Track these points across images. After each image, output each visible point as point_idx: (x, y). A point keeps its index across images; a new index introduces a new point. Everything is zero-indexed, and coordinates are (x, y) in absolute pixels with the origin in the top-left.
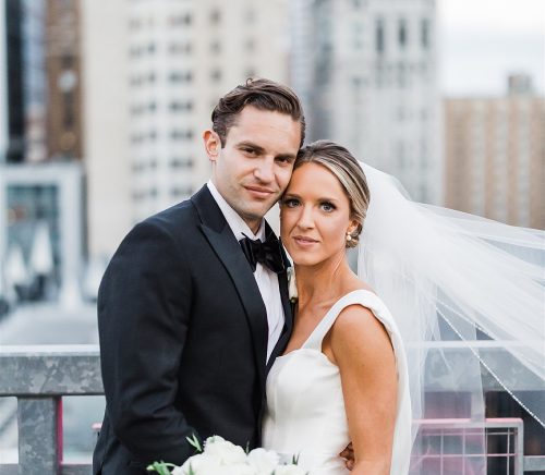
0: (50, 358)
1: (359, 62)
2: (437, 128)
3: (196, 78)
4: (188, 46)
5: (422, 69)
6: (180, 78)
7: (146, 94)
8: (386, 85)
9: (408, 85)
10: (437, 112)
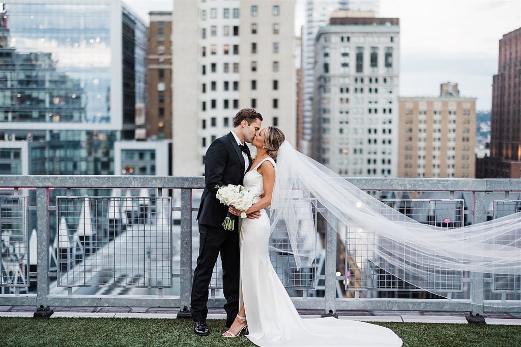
0: (190, 178)
1: (344, 76)
2: (395, 116)
3: (241, 86)
4: (236, 66)
5: (385, 80)
6: (231, 86)
7: (209, 96)
8: (362, 90)
9: (376, 90)
10: (395, 107)
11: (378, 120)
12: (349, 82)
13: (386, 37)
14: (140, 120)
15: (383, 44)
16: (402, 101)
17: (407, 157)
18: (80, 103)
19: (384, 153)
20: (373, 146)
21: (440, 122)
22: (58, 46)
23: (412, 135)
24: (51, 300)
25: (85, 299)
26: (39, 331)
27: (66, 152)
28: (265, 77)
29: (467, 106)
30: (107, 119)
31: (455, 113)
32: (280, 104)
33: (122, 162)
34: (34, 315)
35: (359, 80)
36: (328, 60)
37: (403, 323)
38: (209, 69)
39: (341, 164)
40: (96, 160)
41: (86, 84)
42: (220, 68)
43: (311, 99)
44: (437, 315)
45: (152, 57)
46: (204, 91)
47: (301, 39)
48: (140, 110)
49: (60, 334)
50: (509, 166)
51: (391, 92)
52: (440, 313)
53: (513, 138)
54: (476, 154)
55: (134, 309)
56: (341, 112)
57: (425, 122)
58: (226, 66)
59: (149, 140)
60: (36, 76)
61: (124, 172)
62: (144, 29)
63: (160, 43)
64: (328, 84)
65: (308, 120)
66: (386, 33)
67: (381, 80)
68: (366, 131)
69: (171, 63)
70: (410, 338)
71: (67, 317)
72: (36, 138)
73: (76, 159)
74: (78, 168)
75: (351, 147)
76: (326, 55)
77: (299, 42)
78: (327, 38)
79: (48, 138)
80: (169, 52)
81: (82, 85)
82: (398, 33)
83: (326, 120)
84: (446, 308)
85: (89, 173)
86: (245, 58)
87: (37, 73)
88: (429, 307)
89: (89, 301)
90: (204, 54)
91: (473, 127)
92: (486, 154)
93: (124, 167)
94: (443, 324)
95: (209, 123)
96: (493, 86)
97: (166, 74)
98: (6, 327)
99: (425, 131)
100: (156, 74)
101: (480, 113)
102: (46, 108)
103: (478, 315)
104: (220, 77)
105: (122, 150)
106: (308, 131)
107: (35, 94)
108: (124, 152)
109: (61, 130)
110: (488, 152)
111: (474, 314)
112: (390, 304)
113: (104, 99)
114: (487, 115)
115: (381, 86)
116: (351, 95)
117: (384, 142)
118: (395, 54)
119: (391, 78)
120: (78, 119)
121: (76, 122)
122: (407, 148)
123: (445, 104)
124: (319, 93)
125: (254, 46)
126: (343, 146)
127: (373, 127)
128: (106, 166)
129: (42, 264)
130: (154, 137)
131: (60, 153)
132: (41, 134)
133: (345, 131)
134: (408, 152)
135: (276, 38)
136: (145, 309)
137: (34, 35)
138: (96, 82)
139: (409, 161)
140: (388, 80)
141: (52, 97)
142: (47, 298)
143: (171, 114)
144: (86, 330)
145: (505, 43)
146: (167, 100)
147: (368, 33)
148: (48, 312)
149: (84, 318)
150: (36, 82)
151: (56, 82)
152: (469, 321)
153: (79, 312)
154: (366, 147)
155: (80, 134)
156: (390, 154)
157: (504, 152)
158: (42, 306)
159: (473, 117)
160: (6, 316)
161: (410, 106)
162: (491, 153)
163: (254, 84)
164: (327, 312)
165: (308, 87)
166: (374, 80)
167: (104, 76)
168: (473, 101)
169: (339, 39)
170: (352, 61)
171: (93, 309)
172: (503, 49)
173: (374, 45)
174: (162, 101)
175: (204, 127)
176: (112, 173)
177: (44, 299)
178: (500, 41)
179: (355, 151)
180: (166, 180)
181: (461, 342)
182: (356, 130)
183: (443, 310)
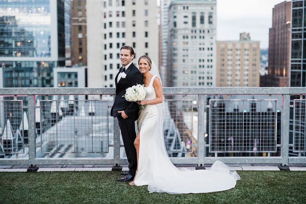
1: (185, 29)
2: (214, 52)
3: (126, 35)
4: (124, 24)
5: (209, 31)
6: (121, 35)
7: (108, 41)
8: (195, 37)
9: (204, 37)
10: (214, 47)
11: (205, 54)
12: (188, 33)
13: (209, 7)
14: (68, 55)
15: (207, 11)
16: (218, 43)
17: (221, 75)
18: (33, 45)
19: (208, 73)
20: (202, 69)
21: (240, 55)
22: (20, 12)
23: (224, 62)
24: (37, 161)
25: (57, 160)
26: (32, 180)
27: (25, 74)
28: (140, 30)
29: (255, 46)
30: (49, 55)
31: (248, 50)
32: (149, 45)
33: (58, 79)
34: (27, 170)
35: (194, 31)
36: (176, 20)
37: (243, 171)
38: (108, 25)
39: (184, 79)
40: (43, 79)
41: (36, 34)
42: (114, 24)
43: (166, 42)
44: (261, 166)
45: (74, 18)
46: (105, 38)
47: (160, 8)
48: (68, 49)
49: (45, 181)
50: (278, 80)
51: (212, 38)
52: (262, 165)
53: (281, 64)
54: (260, 73)
55: (86, 166)
56: (184, 50)
57: (232, 55)
58: (118, 23)
59: (74, 67)
60: (7, 30)
61: (59, 85)
62: (70, 2)
63: (79, 10)
64: (176, 34)
65: (165, 54)
66: (209, 4)
67: (206, 31)
68: (198, 61)
69: (86, 22)
70: (249, 179)
71: (47, 171)
72: (7, 66)
73: (31, 78)
74: (33, 83)
75: (190, 69)
76: (175, 17)
77: (159, 10)
78: (175, 8)
79: (14, 66)
80: (84, 15)
81: (34, 35)
82: (216, 4)
83: (175, 55)
84: (267, 162)
85: (39, 86)
86: (128, 19)
87: (7, 28)
88: (257, 161)
89: (60, 161)
90: (105, 17)
91: (258, 58)
92: (265, 73)
93: (59, 82)
94: (266, 171)
95: (108, 57)
96: (269, 34)
97: (83, 28)
98: (11, 177)
99: (231, 60)
100: (77, 28)
101: (262, 50)
102: (12, 48)
103: (285, 165)
104: (114, 30)
105: (58, 73)
106: (165, 61)
107: (6, 40)
108: (59, 74)
109: (21, 61)
110: (267, 72)
111: (283, 165)
112: (235, 160)
113: (47, 43)
114: (266, 51)
115: (206, 35)
116: (189, 40)
117: (208, 67)
118: (214, 16)
119: (212, 30)
120: (32, 55)
121: (30, 56)
122: (221, 70)
123: (243, 45)
124: (171, 39)
125: (134, 12)
126: (185, 69)
127: (202, 58)
128: (48, 82)
129: (32, 140)
130: (77, 65)
131: (21, 75)
132: (10, 63)
133: (186, 60)
134: (222, 73)
135: (147, 8)
136: (92, 166)
137: (5, 5)
138: (42, 33)
139: (222, 78)
140: (210, 31)
141: (16, 42)
142: (35, 160)
143: (86, 51)
144: (60, 178)
145: (276, 10)
146: (84, 43)
147: (198, 4)
148: (36, 168)
149: (57, 172)
150: (7, 33)
151: (19, 33)
152: (281, 169)
153: (53, 168)
154: (198, 70)
155: (33, 63)
156: (212, 73)
157: (276, 72)
158: (32, 165)
159: (258, 52)
160: (11, 171)
161: (222, 46)
162: (269, 73)
163: (134, 34)
164: (199, 165)
165: (165, 36)
166: (202, 31)
167: (47, 30)
168: (258, 43)
169: (182, 8)
170: (190, 20)
171: (61, 166)
172: (275, 14)
173: (203, 11)
174: (81, 44)
175: (106, 59)
176: (52, 86)
177: (33, 161)
178: (273, 9)
179: (192, 72)
180: (105, 90)
181: (278, 181)
182: (192, 60)
183: (266, 163)
